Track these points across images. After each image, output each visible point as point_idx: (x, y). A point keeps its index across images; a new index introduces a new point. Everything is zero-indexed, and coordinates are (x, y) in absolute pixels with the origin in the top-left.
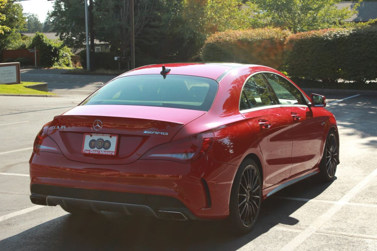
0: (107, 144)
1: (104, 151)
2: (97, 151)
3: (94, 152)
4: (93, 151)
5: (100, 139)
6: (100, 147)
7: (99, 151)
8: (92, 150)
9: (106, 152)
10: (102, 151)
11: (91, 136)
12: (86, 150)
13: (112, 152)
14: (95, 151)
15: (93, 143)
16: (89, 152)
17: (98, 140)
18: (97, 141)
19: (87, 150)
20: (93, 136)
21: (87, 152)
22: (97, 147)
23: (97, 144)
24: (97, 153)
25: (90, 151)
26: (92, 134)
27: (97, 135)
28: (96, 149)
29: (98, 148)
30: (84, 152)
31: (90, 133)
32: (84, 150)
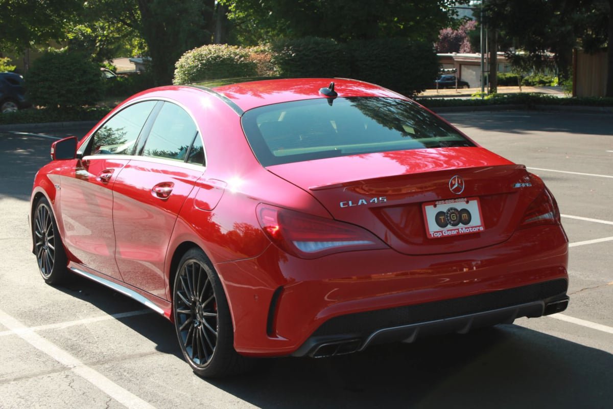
0: (464, 215)
1: (466, 228)
2: (454, 230)
3: (450, 232)
4: (448, 231)
5: (452, 209)
6: (456, 222)
7: (458, 229)
8: (444, 230)
9: (469, 228)
10: (462, 228)
11: (435, 206)
12: (435, 232)
13: (479, 226)
14: (451, 230)
15: (442, 217)
16: (441, 235)
17: (449, 210)
18: (447, 213)
19: (437, 232)
20: (437, 205)
21: (439, 235)
22: (450, 223)
23: (449, 218)
24: (455, 233)
25: (442, 232)
26: (437, 203)
27: (445, 203)
28: (449, 227)
29: (453, 225)
30: (432, 236)
31: (433, 203)
32: (432, 233)
